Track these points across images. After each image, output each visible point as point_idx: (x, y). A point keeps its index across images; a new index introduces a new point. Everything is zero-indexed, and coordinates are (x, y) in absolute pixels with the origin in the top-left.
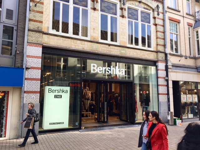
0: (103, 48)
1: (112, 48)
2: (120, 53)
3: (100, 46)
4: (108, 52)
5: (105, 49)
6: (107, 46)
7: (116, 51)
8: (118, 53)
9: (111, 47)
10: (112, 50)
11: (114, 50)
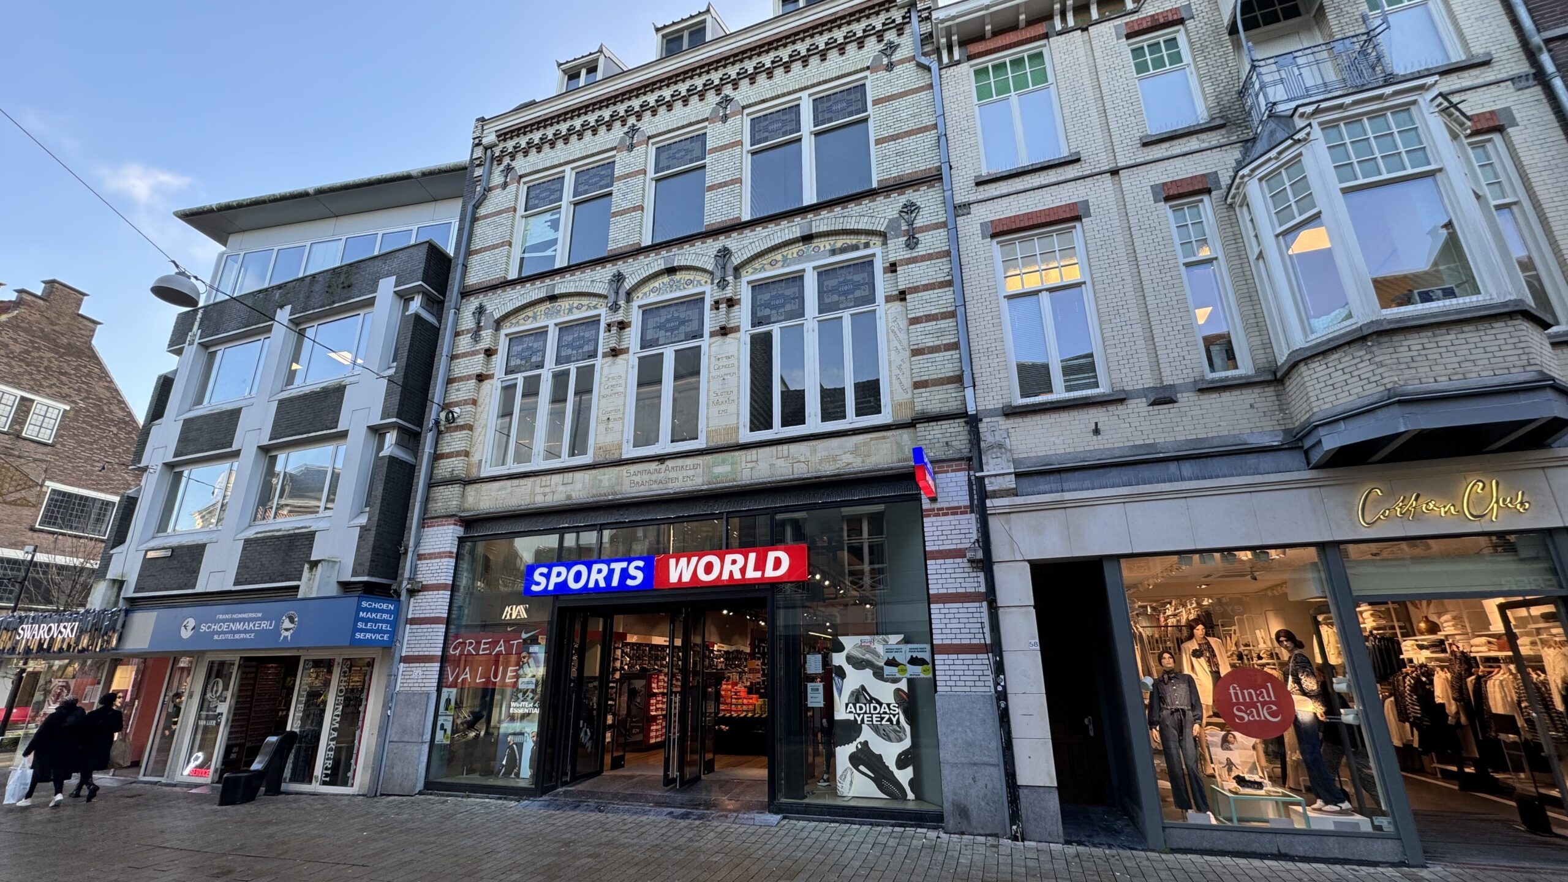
0: (637, 479)
1: (673, 468)
2: (706, 479)
3: (625, 474)
4: (655, 486)
5: (646, 477)
6: (653, 466)
7: (691, 473)
8: (699, 481)
9: (670, 463)
10: (672, 475)
11: (680, 474)
